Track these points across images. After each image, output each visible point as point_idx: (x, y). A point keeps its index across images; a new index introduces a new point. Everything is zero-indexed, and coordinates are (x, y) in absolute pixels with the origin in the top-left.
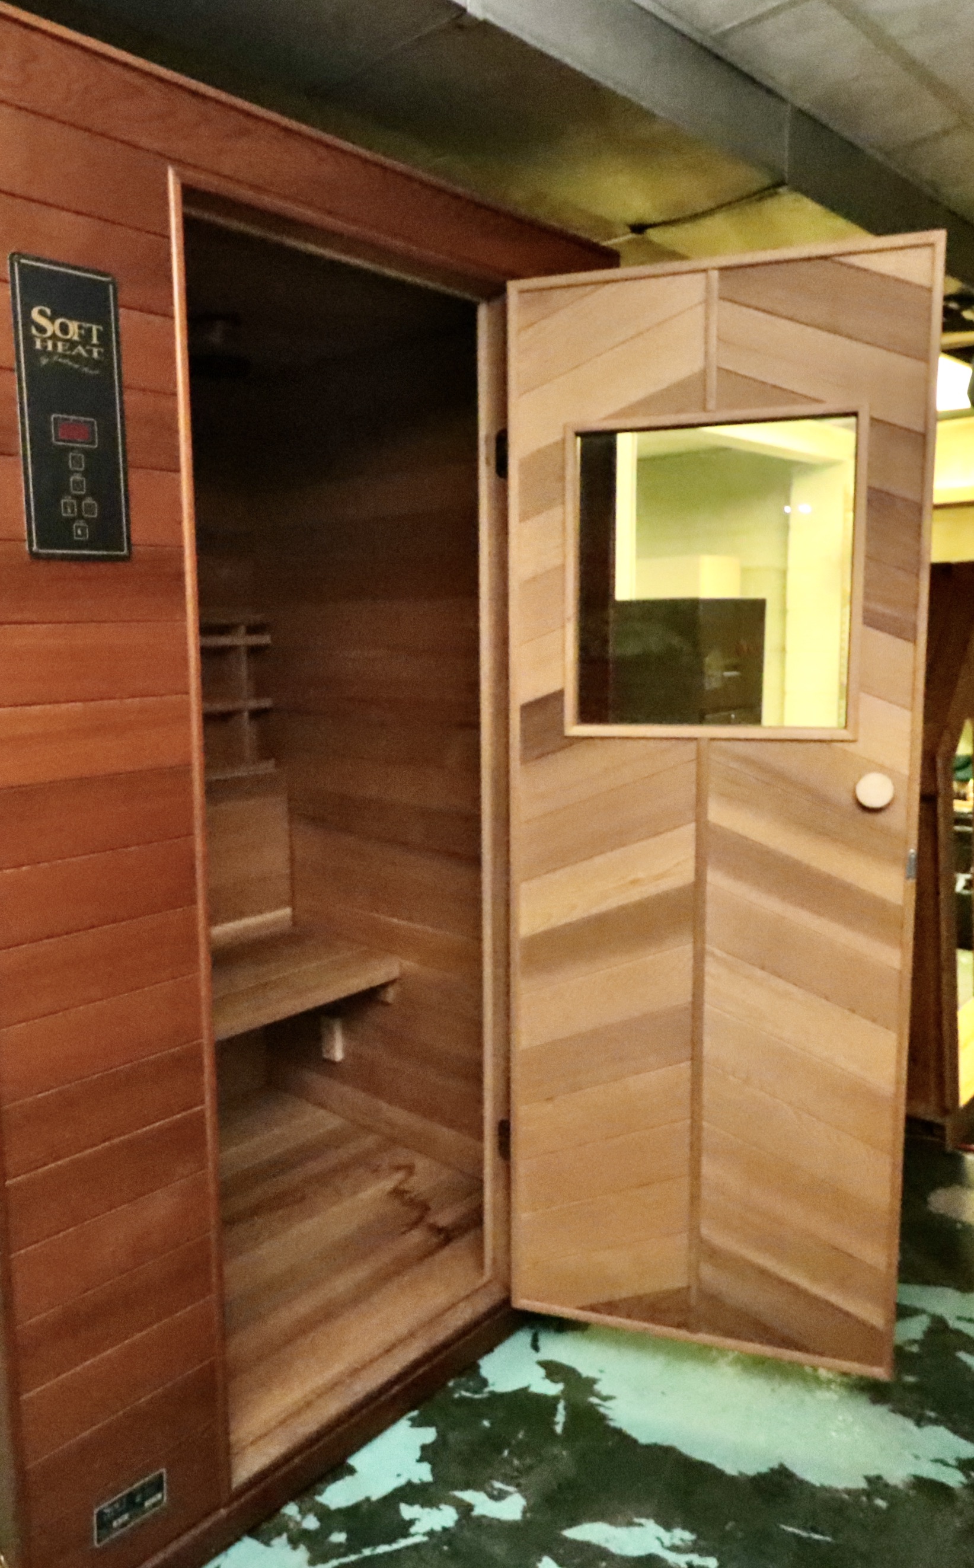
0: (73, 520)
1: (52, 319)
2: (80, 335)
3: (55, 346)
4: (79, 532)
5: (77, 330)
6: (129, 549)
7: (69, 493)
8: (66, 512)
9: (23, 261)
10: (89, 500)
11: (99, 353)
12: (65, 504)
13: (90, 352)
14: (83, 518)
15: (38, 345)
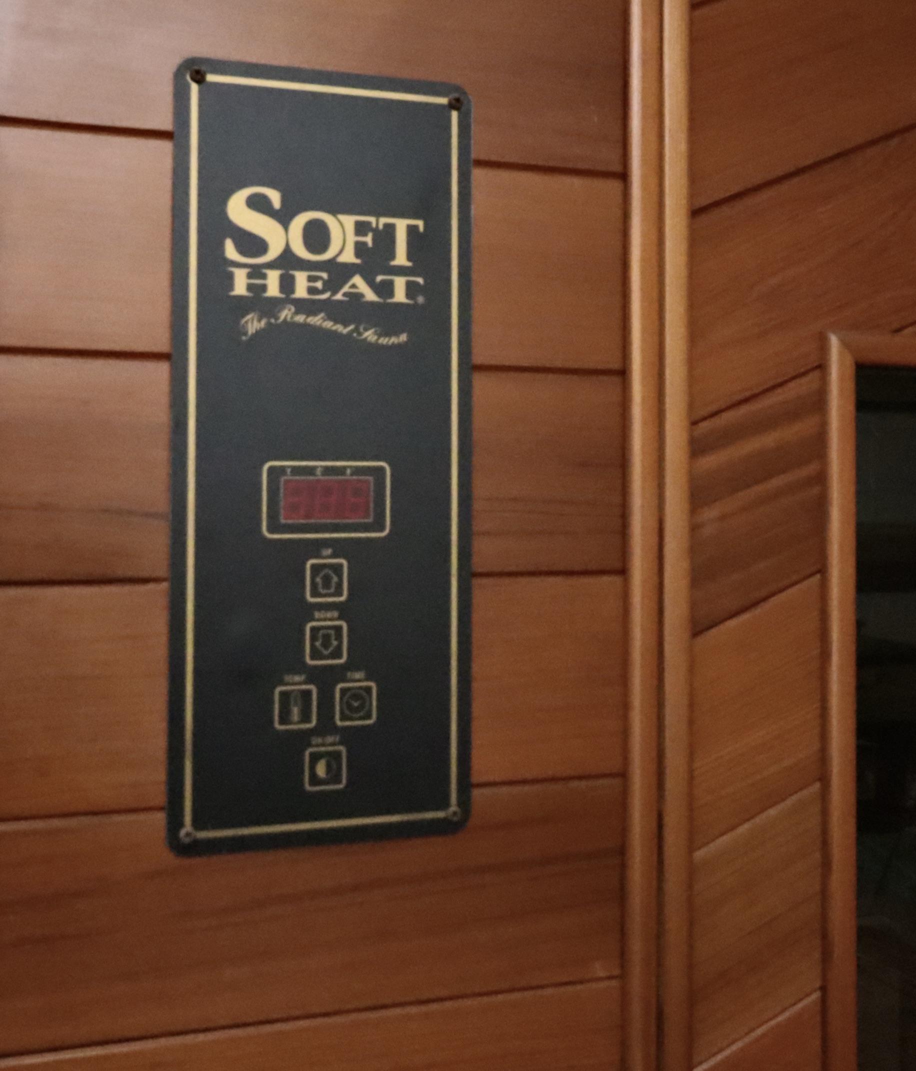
0: (304, 738)
1: (284, 217)
2: (360, 249)
3: (287, 284)
4: (321, 770)
5: (352, 239)
6: (465, 801)
7: (299, 666)
8: (284, 720)
9: (211, 78)
10: (358, 680)
11: (411, 289)
12: (285, 695)
13: (386, 289)
14: (336, 730)
15: (240, 285)
